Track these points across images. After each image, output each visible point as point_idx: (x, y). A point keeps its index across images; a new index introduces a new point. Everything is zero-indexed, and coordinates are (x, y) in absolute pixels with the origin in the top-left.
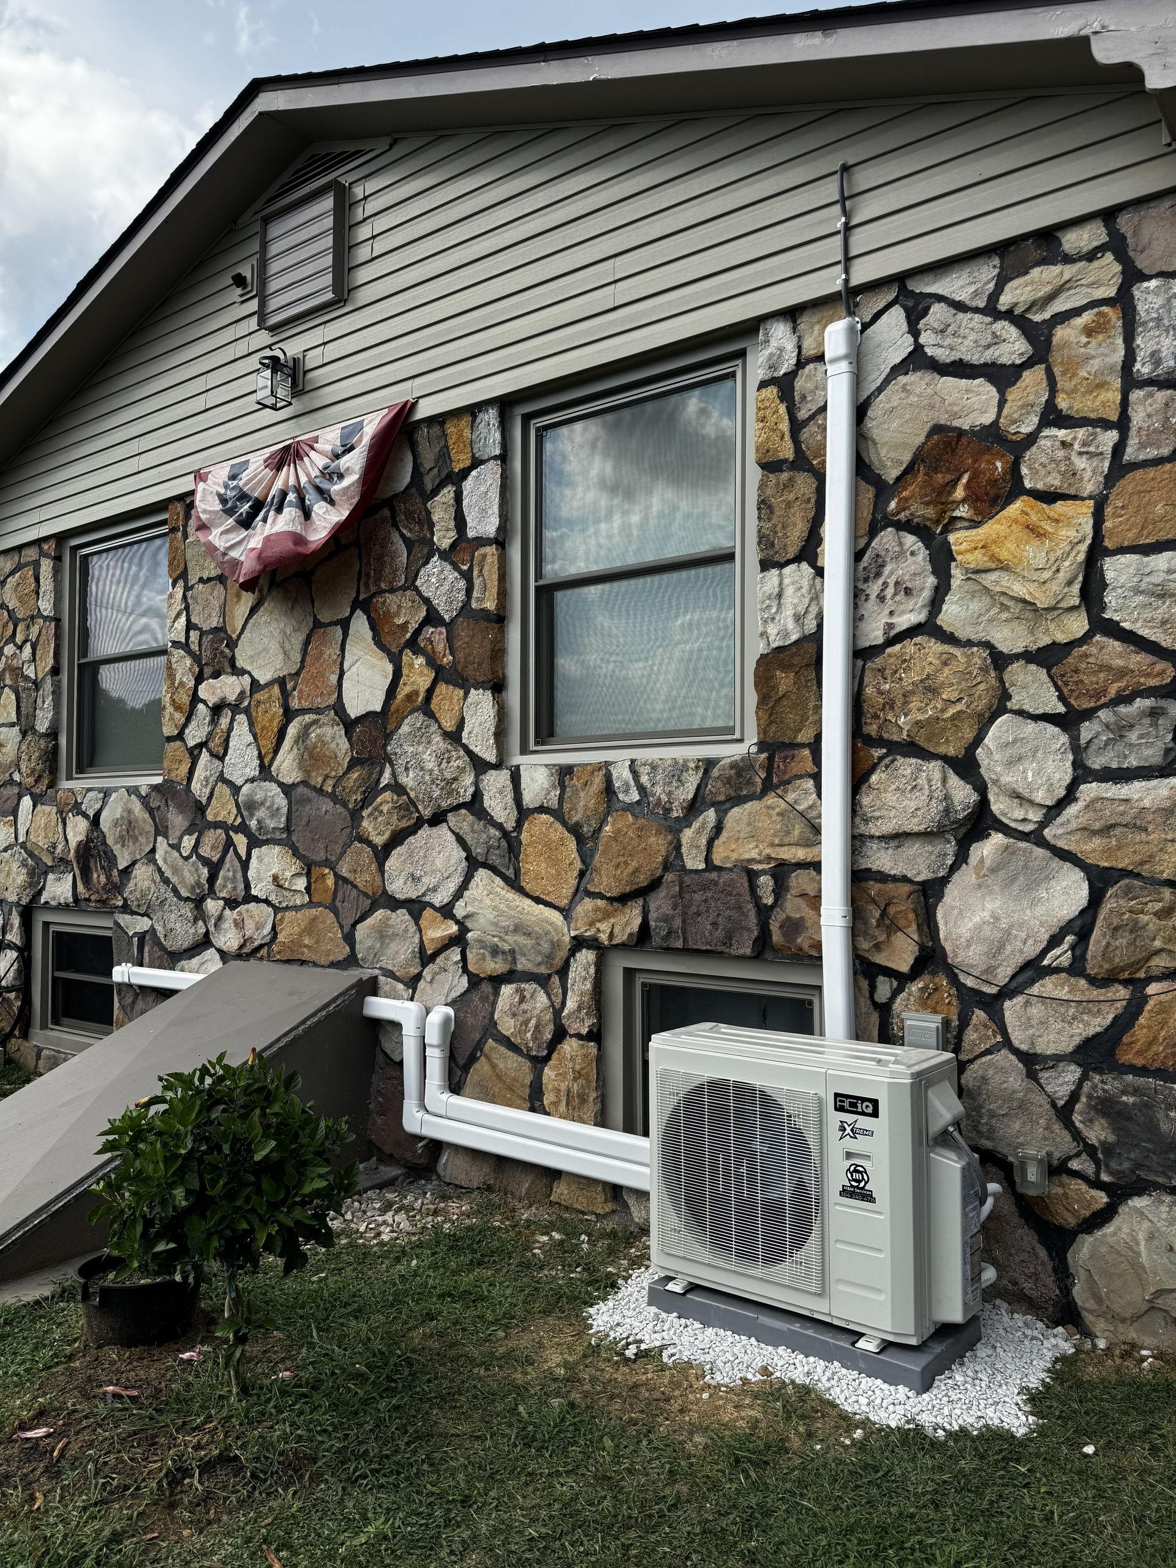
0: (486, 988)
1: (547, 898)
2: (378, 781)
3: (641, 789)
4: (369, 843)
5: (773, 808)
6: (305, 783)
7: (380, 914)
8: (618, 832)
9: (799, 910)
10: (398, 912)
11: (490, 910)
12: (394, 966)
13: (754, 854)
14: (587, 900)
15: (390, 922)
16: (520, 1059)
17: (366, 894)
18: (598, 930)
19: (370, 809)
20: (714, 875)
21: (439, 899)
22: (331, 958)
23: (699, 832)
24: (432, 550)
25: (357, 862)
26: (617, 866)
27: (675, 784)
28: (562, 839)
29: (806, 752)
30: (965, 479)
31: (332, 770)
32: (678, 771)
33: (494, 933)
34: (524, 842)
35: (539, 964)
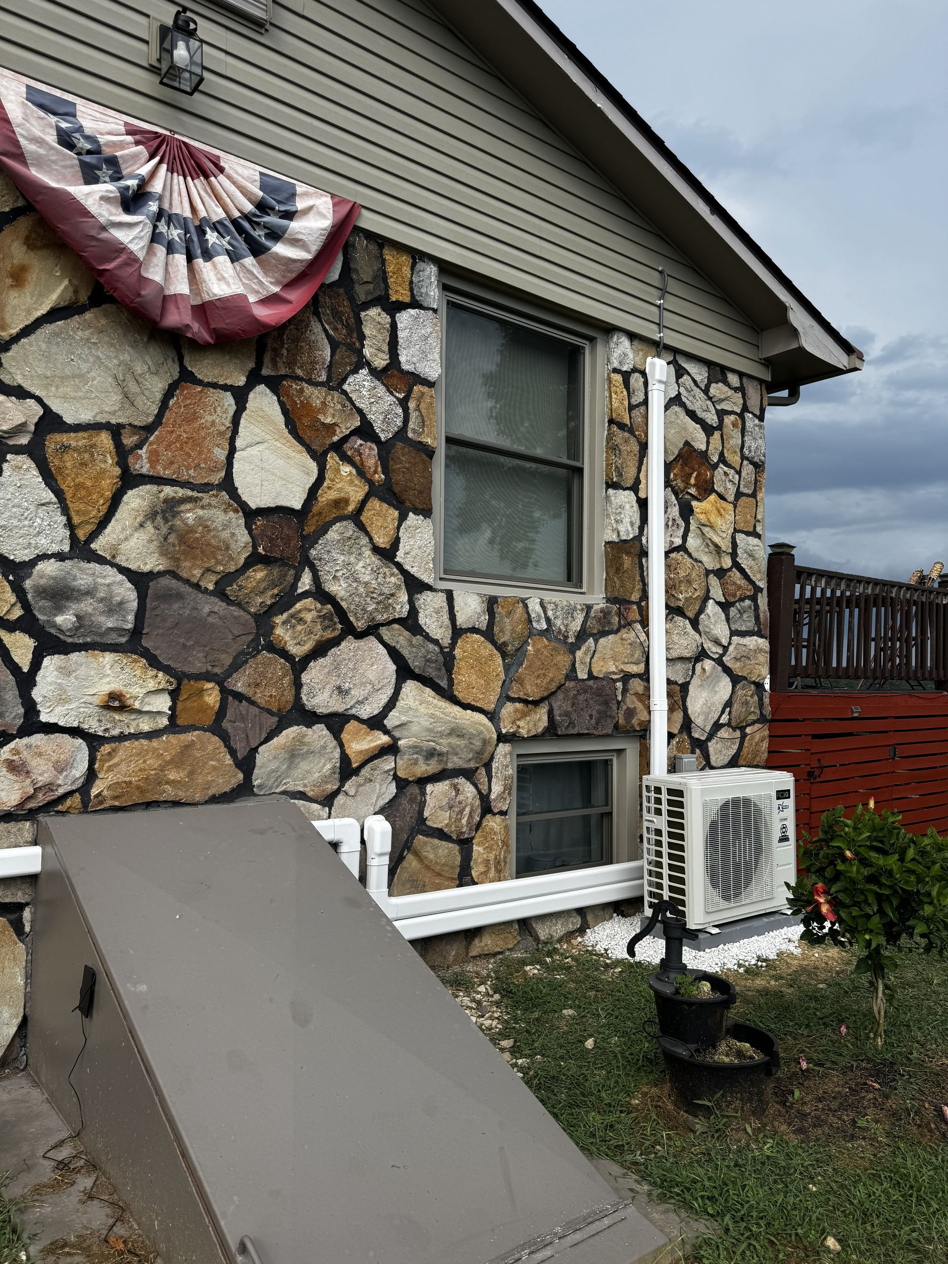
0: (414, 790)
1: (478, 705)
2: (294, 586)
3: (548, 620)
4: (284, 654)
5: (626, 640)
6: (171, 573)
7: (292, 732)
8: (537, 651)
9: (633, 702)
10: (315, 727)
11: (426, 717)
12: (305, 786)
13: (613, 669)
14: (508, 704)
15: (306, 740)
16: (451, 845)
17: (269, 711)
18: (519, 727)
19: (285, 615)
20: (591, 683)
21: (367, 711)
22: (211, 792)
23: (585, 653)
24: (361, 363)
25: (263, 675)
26: (538, 677)
27: (570, 619)
28: (491, 655)
29: (635, 607)
30: (694, 475)
31: (218, 562)
32: (570, 611)
33: (428, 738)
34: (457, 657)
35: (470, 760)
